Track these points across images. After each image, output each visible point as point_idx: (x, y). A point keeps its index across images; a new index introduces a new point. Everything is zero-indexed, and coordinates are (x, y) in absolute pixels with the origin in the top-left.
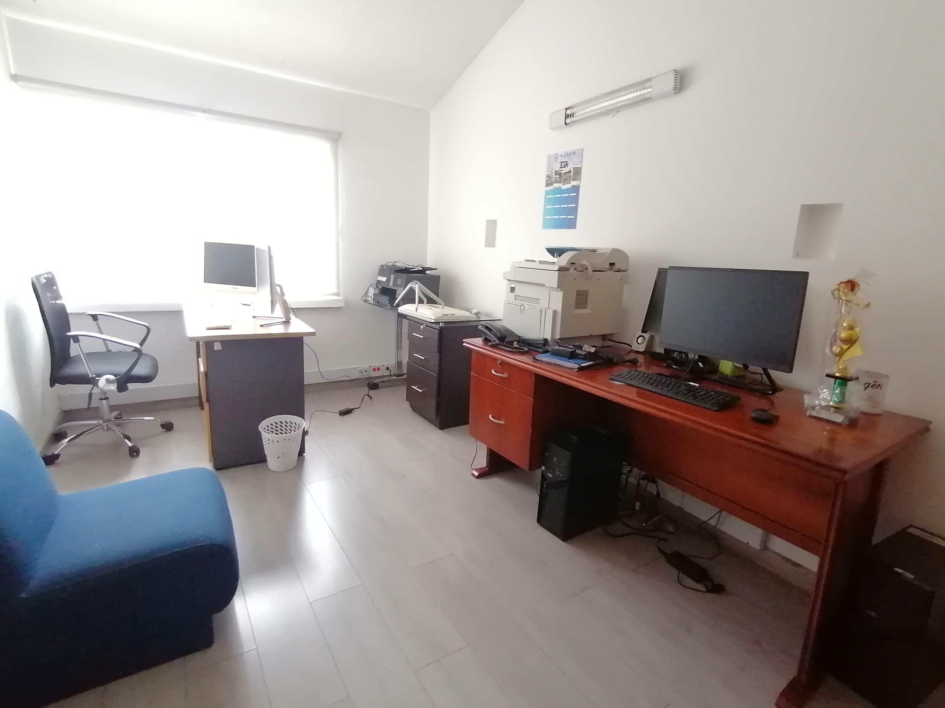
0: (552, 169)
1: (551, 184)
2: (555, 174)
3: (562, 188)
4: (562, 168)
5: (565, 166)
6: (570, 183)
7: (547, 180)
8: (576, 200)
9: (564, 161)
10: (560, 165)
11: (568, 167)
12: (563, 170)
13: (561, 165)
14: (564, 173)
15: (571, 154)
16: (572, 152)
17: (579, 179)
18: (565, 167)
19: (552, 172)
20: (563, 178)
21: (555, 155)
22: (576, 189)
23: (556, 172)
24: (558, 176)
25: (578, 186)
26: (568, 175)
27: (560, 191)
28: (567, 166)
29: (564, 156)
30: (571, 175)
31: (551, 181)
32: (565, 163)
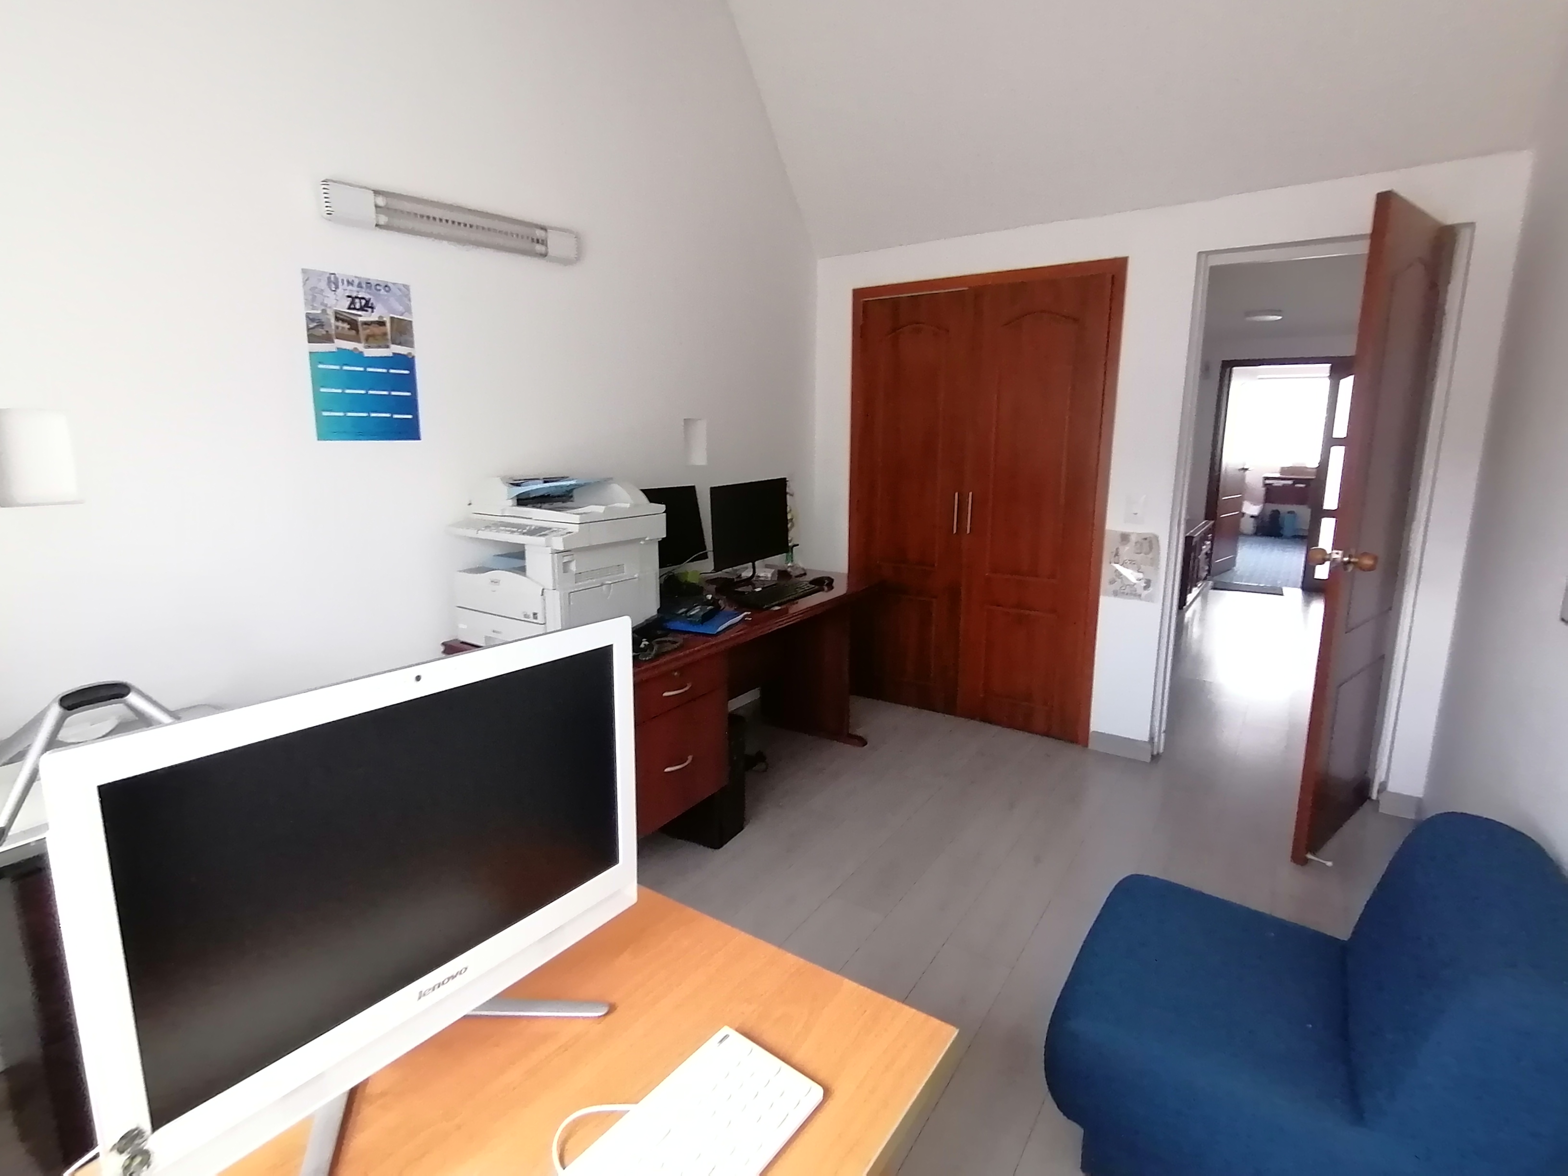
0: (322, 304)
1: (328, 339)
2: (337, 319)
3: (366, 355)
4: (355, 309)
5: (366, 309)
6: (388, 347)
7: (311, 326)
8: (409, 382)
9: (360, 296)
10: (349, 303)
11: (373, 312)
12: (360, 316)
13: (353, 303)
14: (366, 323)
15: (378, 287)
16: (384, 285)
17: (410, 344)
18: (367, 311)
19: (324, 311)
20: (363, 333)
21: (328, 275)
22: (408, 362)
23: (338, 316)
24: (346, 326)
25: (410, 357)
26: (377, 330)
27: (356, 357)
28: (370, 310)
29: (360, 285)
30: (387, 329)
31: (324, 333)
32: (363, 302)
